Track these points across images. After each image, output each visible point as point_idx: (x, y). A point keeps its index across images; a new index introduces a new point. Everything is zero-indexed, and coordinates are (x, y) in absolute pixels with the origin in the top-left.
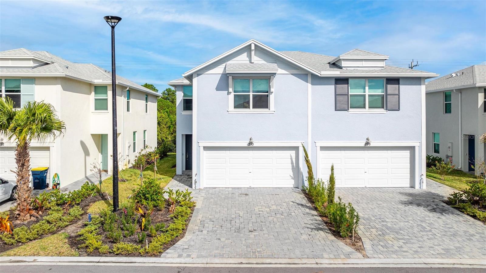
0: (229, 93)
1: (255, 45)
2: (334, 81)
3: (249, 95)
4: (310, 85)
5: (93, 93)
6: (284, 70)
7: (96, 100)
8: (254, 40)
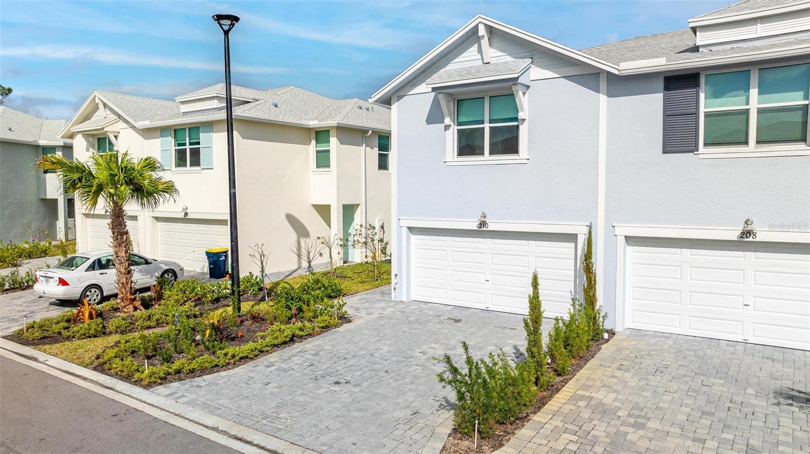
0: (447, 127)
1: (486, 26)
2: (661, 84)
3: (484, 128)
4: (603, 98)
5: (314, 142)
6: (547, 69)
7: (318, 152)
8: (481, 16)
